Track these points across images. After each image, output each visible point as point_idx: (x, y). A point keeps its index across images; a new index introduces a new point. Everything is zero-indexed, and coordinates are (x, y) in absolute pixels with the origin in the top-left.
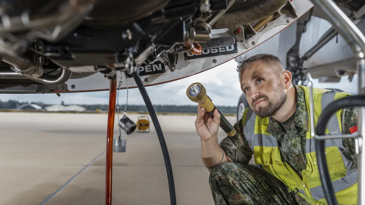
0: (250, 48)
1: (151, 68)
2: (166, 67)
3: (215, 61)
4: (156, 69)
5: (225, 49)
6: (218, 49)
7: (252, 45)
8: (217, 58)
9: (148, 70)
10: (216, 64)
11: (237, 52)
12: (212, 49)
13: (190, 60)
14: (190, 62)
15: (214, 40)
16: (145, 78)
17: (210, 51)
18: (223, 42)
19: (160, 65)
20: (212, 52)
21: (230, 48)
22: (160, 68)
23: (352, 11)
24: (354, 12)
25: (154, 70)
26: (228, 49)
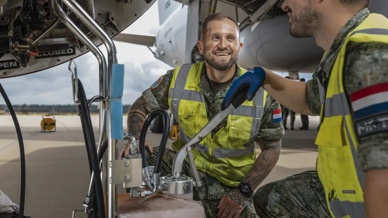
0: (85, 52)
1: (8, 65)
2: (20, 64)
3: (59, 60)
4: (12, 65)
5: (66, 52)
6: (61, 51)
7: (87, 50)
8: (60, 58)
9: (6, 66)
10: (60, 62)
11: (75, 54)
12: (55, 52)
13: (39, 59)
14: (39, 61)
15: (54, 46)
16: (3, 72)
17: (55, 53)
18: (61, 47)
19: (15, 63)
20: (56, 54)
21: (70, 51)
22: (15, 65)
23: (249, 14)
24: (250, 15)
25: (11, 66)
26: (68, 52)
